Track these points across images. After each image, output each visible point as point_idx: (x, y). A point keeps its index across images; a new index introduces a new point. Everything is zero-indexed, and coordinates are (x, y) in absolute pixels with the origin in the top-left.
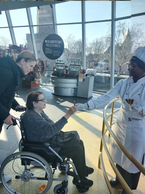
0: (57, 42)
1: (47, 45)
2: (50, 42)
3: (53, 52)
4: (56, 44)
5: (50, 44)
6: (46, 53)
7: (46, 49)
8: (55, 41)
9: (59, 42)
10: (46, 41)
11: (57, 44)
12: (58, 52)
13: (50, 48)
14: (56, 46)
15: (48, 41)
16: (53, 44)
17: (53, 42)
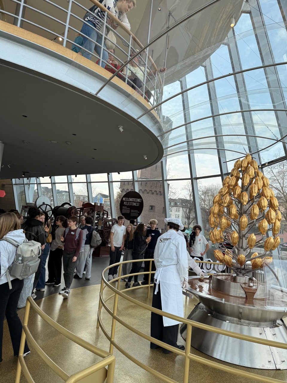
0: (136, 201)
1: (125, 203)
2: (128, 200)
3: (131, 211)
4: (134, 202)
5: (128, 202)
6: (123, 212)
7: (124, 207)
8: (134, 199)
9: (139, 200)
10: (124, 199)
11: (136, 202)
12: (136, 211)
13: (128, 206)
14: (135, 204)
15: (126, 199)
16: (131, 202)
17: (131, 200)
